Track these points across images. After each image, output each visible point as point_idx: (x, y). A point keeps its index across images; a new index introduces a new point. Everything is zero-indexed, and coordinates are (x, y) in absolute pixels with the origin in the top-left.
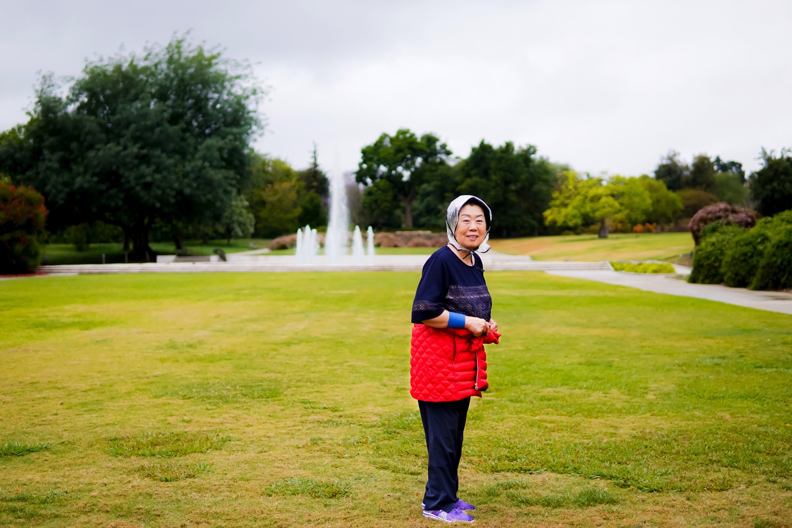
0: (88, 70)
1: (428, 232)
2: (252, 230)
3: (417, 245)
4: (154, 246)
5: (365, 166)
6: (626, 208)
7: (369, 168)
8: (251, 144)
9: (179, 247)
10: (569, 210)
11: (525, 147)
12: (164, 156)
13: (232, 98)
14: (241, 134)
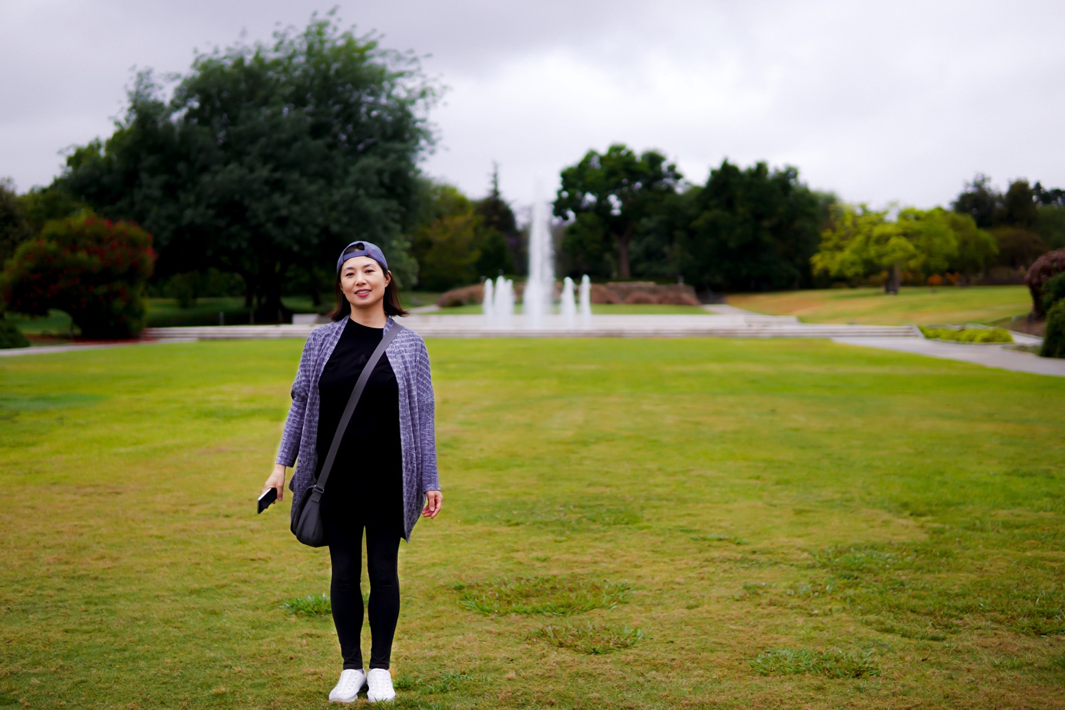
0: (199, 65)
1: (651, 284)
2: (414, 280)
3: (639, 302)
4: (288, 302)
5: (565, 194)
6: (923, 252)
7: (571, 197)
8: (420, 165)
9: (317, 302)
10: (846, 255)
11: (782, 169)
12: (304, 181)
13: (391, 103)
14: (404, 151)
